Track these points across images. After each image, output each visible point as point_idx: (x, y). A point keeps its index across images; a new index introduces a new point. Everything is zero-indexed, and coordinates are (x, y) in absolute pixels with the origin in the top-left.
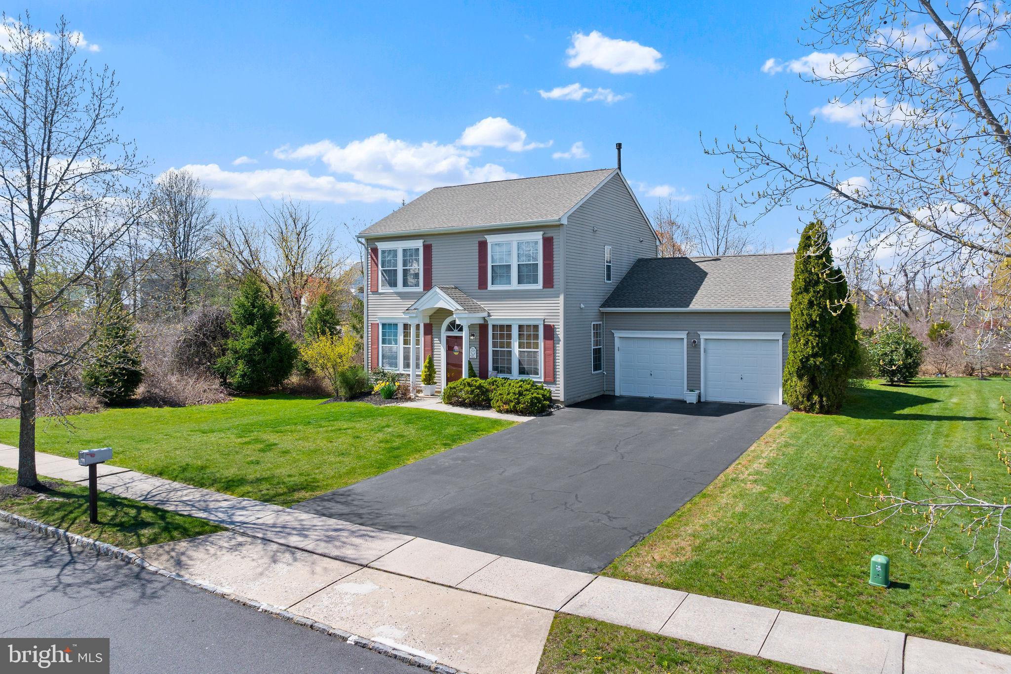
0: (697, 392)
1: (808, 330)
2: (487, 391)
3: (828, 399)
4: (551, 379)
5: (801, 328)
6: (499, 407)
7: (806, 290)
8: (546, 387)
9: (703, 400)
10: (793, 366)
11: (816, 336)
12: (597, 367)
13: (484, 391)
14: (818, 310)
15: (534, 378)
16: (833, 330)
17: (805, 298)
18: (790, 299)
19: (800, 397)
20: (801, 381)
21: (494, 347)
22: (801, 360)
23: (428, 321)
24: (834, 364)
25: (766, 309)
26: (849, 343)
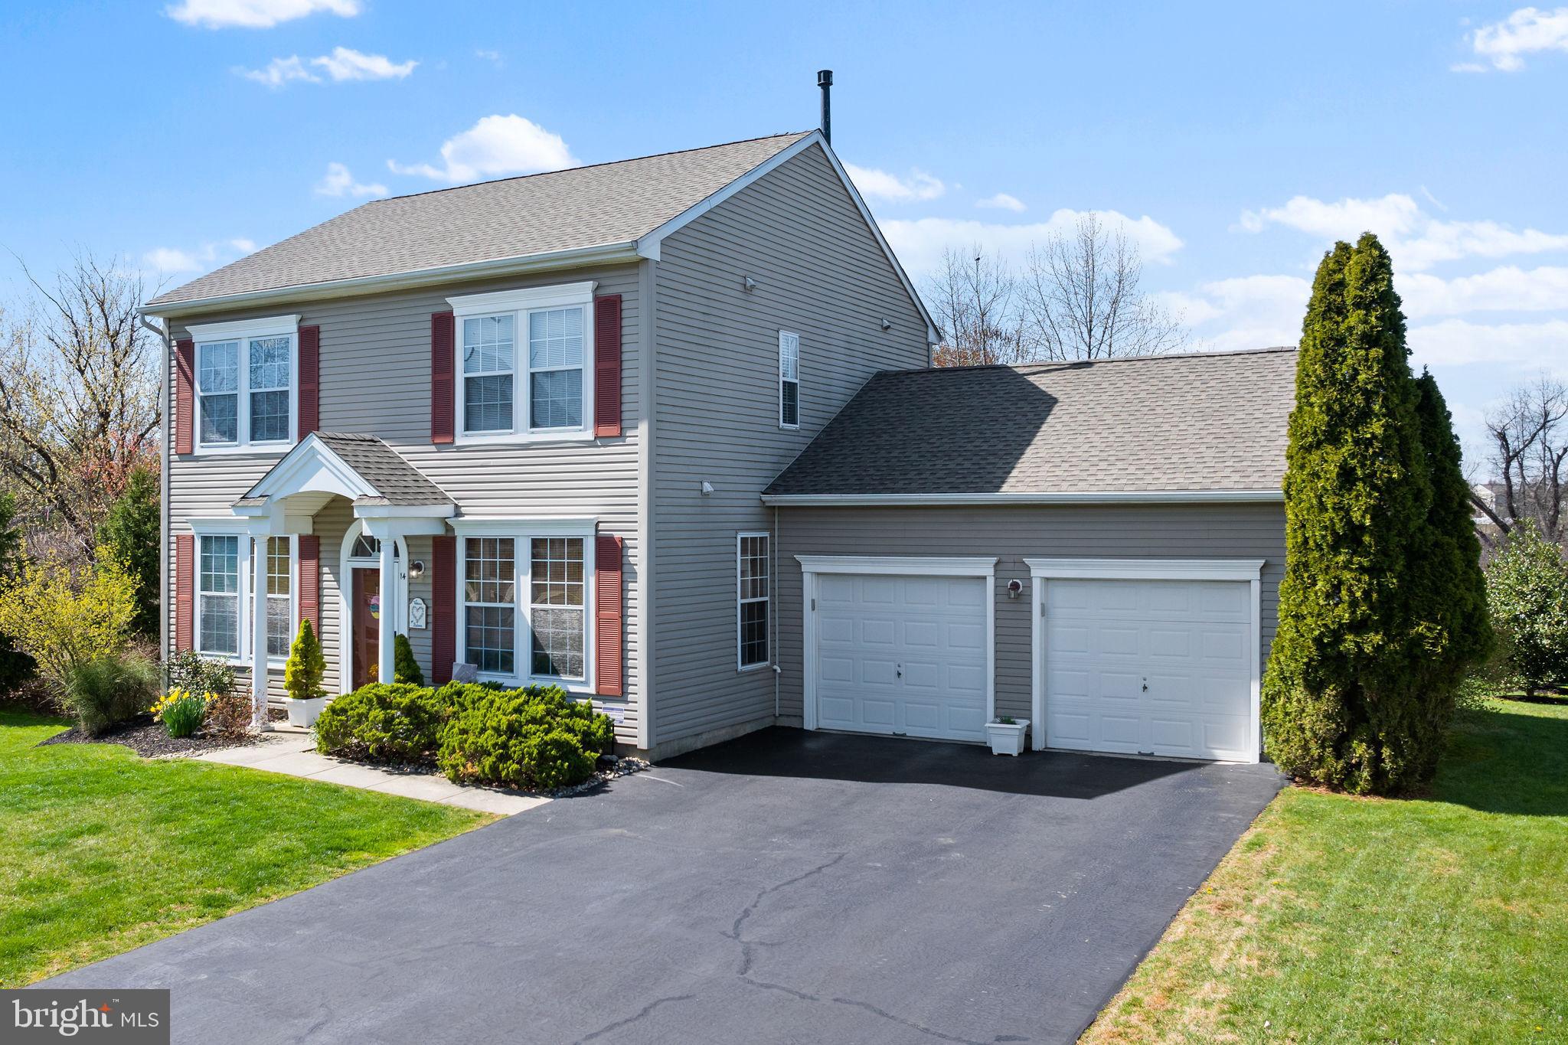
0: (1022, 724)
1: (1337, 553)
2: (436, 719)
3: (1398, 752)
4: (613, 687)
5: (1319, 547)
6: (454, 767)
7: (1333, 437)
8: (600, 708)
9: (1037, 745)
10: (1293, 657)
11: (1362, 569)
12: (754, 652)
13: (422, 719)
14: (1369, 495)
15: (569, 684)
16: (1413, 555)
17: (1333, 459)
18: (1284, 464)
19: (1313, 745)
20: (1318, 698)
21: (468, 598)
22: (1318, 641)
23: (308, 530)
24: (1417, 651)
25: (1215, 493)
26: (1462, 591)
